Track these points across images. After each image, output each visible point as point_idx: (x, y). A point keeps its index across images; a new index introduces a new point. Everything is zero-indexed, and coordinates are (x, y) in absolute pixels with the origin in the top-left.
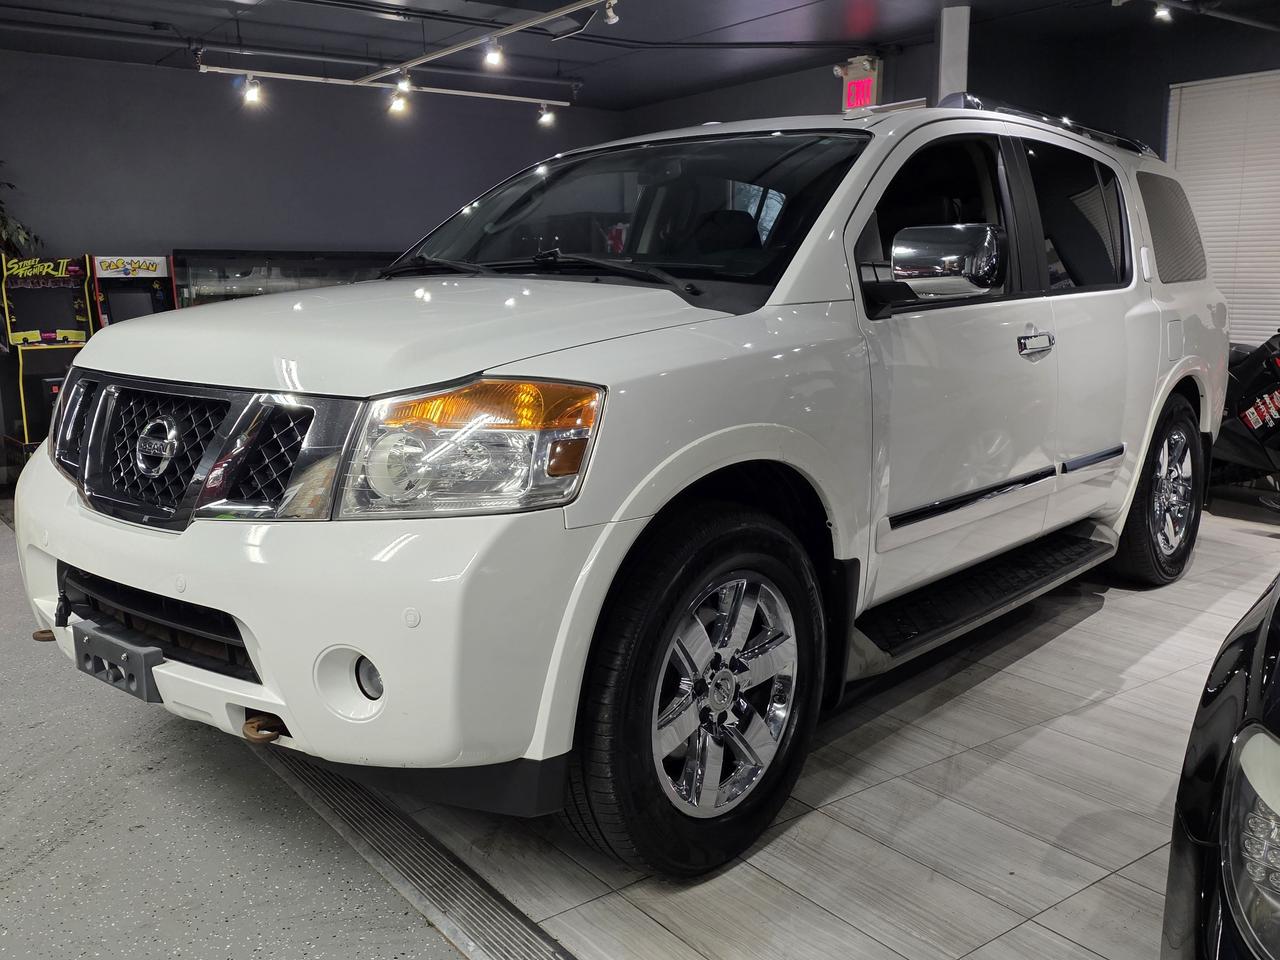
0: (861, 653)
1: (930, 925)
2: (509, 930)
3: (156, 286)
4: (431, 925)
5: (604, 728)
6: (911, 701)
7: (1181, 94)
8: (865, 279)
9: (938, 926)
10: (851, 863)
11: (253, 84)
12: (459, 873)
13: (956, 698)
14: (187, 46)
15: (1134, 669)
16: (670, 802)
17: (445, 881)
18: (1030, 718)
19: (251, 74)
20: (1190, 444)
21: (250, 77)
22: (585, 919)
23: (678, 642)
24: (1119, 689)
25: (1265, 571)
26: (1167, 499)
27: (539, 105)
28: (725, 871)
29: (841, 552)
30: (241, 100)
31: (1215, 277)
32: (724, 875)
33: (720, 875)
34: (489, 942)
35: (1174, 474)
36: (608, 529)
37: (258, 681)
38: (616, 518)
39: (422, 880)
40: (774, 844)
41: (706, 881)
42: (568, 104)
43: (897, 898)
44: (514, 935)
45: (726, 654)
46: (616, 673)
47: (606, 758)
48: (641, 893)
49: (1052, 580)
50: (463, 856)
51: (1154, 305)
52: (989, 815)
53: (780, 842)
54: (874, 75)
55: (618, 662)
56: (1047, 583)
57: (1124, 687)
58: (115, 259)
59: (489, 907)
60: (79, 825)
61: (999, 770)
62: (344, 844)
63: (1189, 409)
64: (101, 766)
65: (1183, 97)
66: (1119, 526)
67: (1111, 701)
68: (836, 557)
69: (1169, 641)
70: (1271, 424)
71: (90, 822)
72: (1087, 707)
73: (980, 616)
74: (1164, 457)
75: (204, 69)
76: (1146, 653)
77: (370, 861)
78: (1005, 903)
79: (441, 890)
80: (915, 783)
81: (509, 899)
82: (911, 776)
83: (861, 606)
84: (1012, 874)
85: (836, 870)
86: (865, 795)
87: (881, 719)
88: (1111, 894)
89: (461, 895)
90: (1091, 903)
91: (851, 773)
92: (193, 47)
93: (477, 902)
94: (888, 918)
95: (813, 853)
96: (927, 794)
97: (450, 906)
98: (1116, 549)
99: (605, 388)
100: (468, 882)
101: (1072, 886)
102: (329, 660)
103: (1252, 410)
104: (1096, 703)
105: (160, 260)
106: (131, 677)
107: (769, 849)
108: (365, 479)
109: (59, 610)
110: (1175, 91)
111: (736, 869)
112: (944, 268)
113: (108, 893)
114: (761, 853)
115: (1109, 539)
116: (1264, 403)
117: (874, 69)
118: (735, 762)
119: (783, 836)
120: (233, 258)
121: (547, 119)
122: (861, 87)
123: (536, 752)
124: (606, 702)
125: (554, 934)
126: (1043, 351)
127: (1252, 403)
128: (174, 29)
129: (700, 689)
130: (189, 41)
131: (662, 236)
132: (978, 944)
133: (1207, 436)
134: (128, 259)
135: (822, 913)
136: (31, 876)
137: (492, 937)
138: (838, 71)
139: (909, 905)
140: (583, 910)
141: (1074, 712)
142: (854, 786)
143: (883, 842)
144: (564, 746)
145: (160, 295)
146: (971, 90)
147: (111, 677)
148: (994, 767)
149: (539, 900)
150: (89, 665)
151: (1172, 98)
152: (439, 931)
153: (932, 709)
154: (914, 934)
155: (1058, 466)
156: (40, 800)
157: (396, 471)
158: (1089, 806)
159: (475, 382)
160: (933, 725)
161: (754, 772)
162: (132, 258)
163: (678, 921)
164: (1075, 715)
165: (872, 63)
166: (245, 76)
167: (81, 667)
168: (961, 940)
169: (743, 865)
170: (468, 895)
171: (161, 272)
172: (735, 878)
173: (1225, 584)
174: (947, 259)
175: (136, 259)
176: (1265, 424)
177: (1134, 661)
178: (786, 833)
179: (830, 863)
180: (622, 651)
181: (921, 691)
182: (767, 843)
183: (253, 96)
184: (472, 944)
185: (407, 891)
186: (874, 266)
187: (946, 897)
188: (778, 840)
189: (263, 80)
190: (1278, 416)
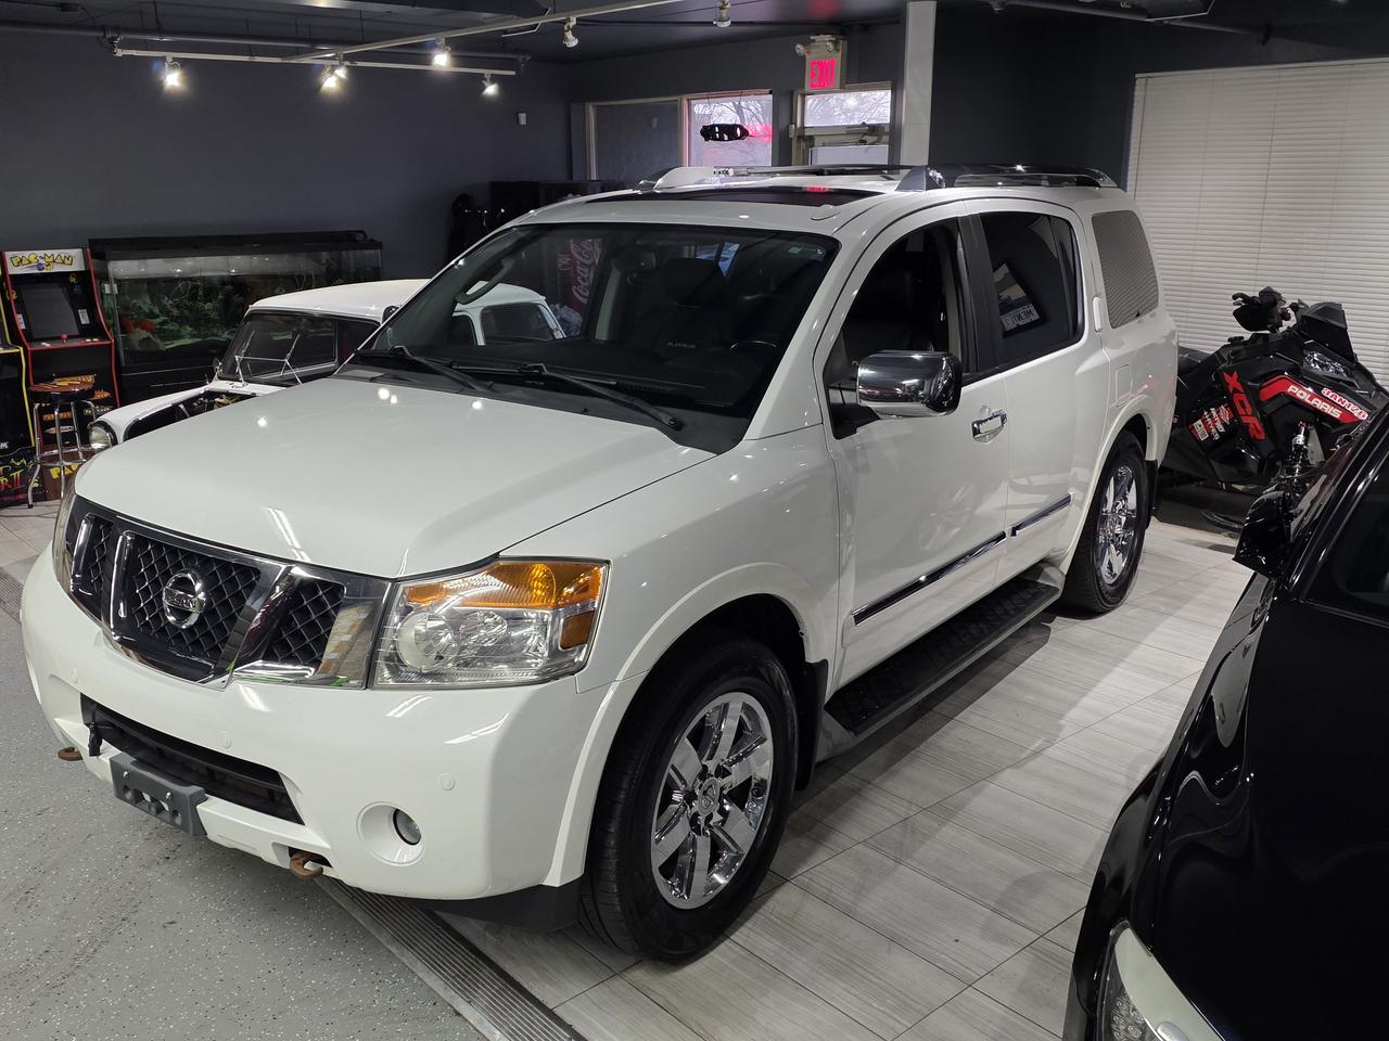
0: (828, 735)
1: (887, 995)
2: (529, 1019)
3: (73, 280)
4: (458, 1014)
5: (611, 852)
6: (871, 758)
7: (1146, 84)
8: (832, 401)
9: (893, 996)
10: (821, 936)
11: (173, 67)
12: (477, 962)
13: (913, 752)
14: (102, 34)
15: (1074, 713)
16: (666, 901)
17: (466, 971)
18: (977, 775)
19: (170, 56)
20: (1137, 477)
21: (169, 60)
22: (594, 1003)
23: (673, 768)
24: (1058, 737)
25: (1200, 592)
26: (1112, 531)
27: (483, 74)
28: (711, 950)
29: (812, 657)
30: (160, 85)
31: (1167, 300)
32: (711, 953)
33: (707, 953)
34: (513, 1030)
35: (1120, 506)
36: (614, 686)
37: (301, 822)
38: (620, 677)
39: (445, 971)
40: (753, 919)
41: (696, 960)
42: (513, 73)
43: (860, 970)
44: (534, 1023)
45: (712, 766)
46: (620, 806)
47: (613, 877)
48: (640, 975)
49: (1001, 633)
50: (478, 943)
51: (1105, 355)
52: (938, 881)
53: (759, 917)
54: (838, 58)
55: (622, 796)
56: (996, 637)
57: (1063, 734)
58: (27, 254)
59: (508, 995)
60: (113, 923)
61: (948, 831)
62: (366, 934)
63: (1135, 445)
64: (119, 857)
65: (1149, 87)
66: (1065, 566)
67: (1050, 751)
68: (807, 660)
69: (1106, 680)
70: (1217, 437)
71: (123, 920)
72: (1028, 758)
73: (935, 681)
74: (1110, 494)
75: (120, 53)
76: (1084, 695)
77: (394, 950)
78: (950, 971)
79: (463, 980)
80: (876, 849)
81: (526, 986)
82: (871, 841)
83: (830, 690)
84: (957, 941)
85: (807, 943)
86: (832, 864)
87: (845, 779)
88: (1038, 957)
89: (483, 985)
90: (1019, 967)
91: (819, 840)
92: (109, 36)
93: (497, 991)
94: (853, 991)
95: (787, 927)
96: (885, 860)
97: (474, 996)
98: (1061, 591)
99: (608, 562)
100: (487, 971)
101: (1007, 951)
102: (371, 814)
103: (1200, 422)
104: (1036, 753)
105: (76, 253)
106: (175, 813)
107: (749, 924)
108: (395, 649)
109: (92, 741)
110: (1141, 80)
111: (722, 947)
112: (904, 391)
113: (159, 994)
114: (743, 929)
115: (1055, 582)
116: (1211, 416)
117: (838, 50)
118: (719, 852)
119: (761, 911)
120: (157, 249)
121: (491, 90)
122: (823, 66)
123: (554, 879)
124: (612, 830)
125: (568, 1020)
126: (995, 433)
127: (1199, 416)
128: (83, 9)
129: (690, 797)
130: (103, 29)
131: (628, 280)
132: (927, 1012)
133: (1152, 464)
134: (41, 253)
135: (797, 989)
136: (82, 979)
137: (513, 1024)
138: (800, 48)
139: (871, 977)
140: (592, 994)
141: (1017, 764)
142: (821, 855)
143: (848, 913)
144: (577, 872)
145: (77, 289)
146: (934, 163)
147: (153, 810)
148: (944, 829)
149: (551, 986)
150: (129, 795)
151: (1137, 88)
152: (466, 1020)
153: (891, 766)
154: (874, 1004)
155: (1008, 530)
156: (69, 897)
157: (423, 646)
158: (1026, 868)
159: (492, 564)
160: (890, 784)
161: (735, 859)
162: (45, 252)
163: (675, 1001)
164: (1018, 767)
165: (835, 43)
166: (164, 59)
167: (121, 795)
168: (912, 1008)
169: (727, 942)
170: (489, 984)
171: (77, 265)
172: (721, 956)
173: (1163, 609)
174: (907, 382)
175: (49, 252)
176: (1211, 436)
177: (1073, 704)
178: (764, 907)
179: (802, 937)
180: (625, 786)
181: (881, 746)
182: (747, 919)
183: (173, 80)
184: (498, 1032)
185: (434, 982)
186: (841, 389)
187: (903, 968)
188: (756, 915)
189: (184, 63)
190: (1223, 430)
